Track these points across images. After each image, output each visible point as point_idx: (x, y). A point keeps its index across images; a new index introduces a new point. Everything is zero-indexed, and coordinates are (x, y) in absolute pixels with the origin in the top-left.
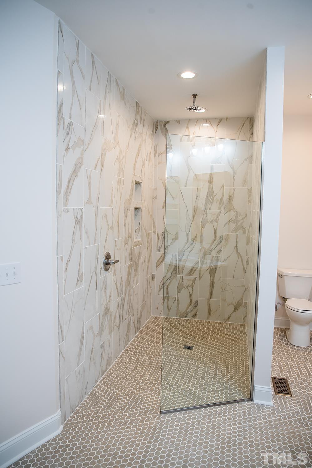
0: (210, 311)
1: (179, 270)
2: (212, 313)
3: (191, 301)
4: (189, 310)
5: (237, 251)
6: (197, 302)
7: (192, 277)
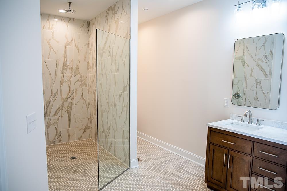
0: (69, 135)
1: (47, 114)
2: (70, 137)
3: (57, 132)
4: (56, 138)
5: (83, 98)
6: (61, 132)
7: (57, 117)
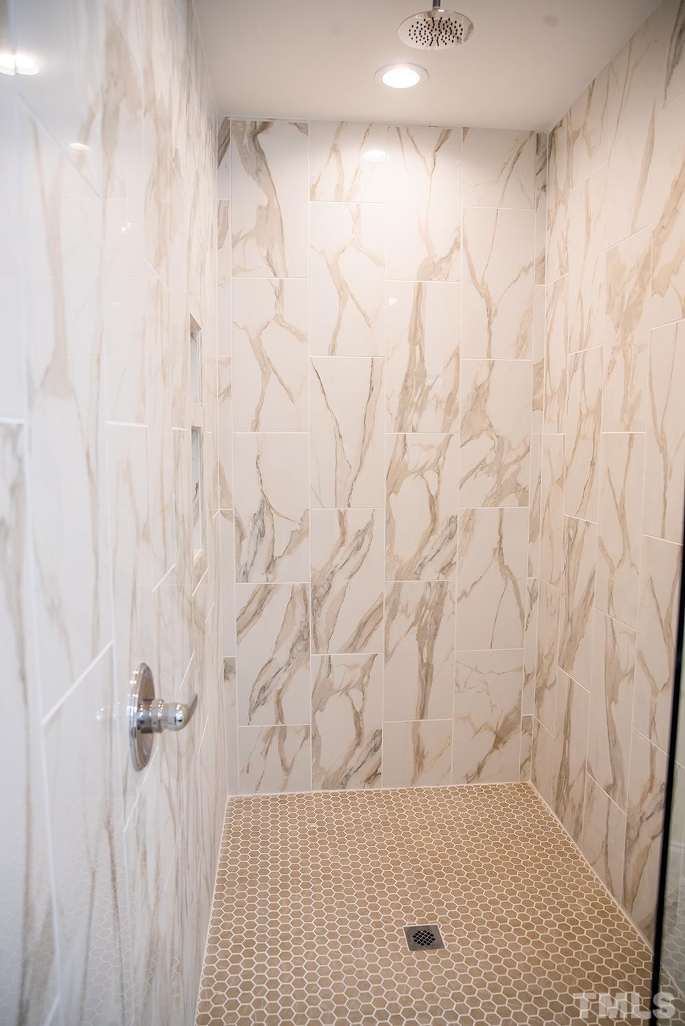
0: (419, 756)
1: (315, 637)
2: (426, 762)
3: (359, 734)
4: (353, 763)
5: (502, 563)
6: (378, 733)
7: (361, 657)
